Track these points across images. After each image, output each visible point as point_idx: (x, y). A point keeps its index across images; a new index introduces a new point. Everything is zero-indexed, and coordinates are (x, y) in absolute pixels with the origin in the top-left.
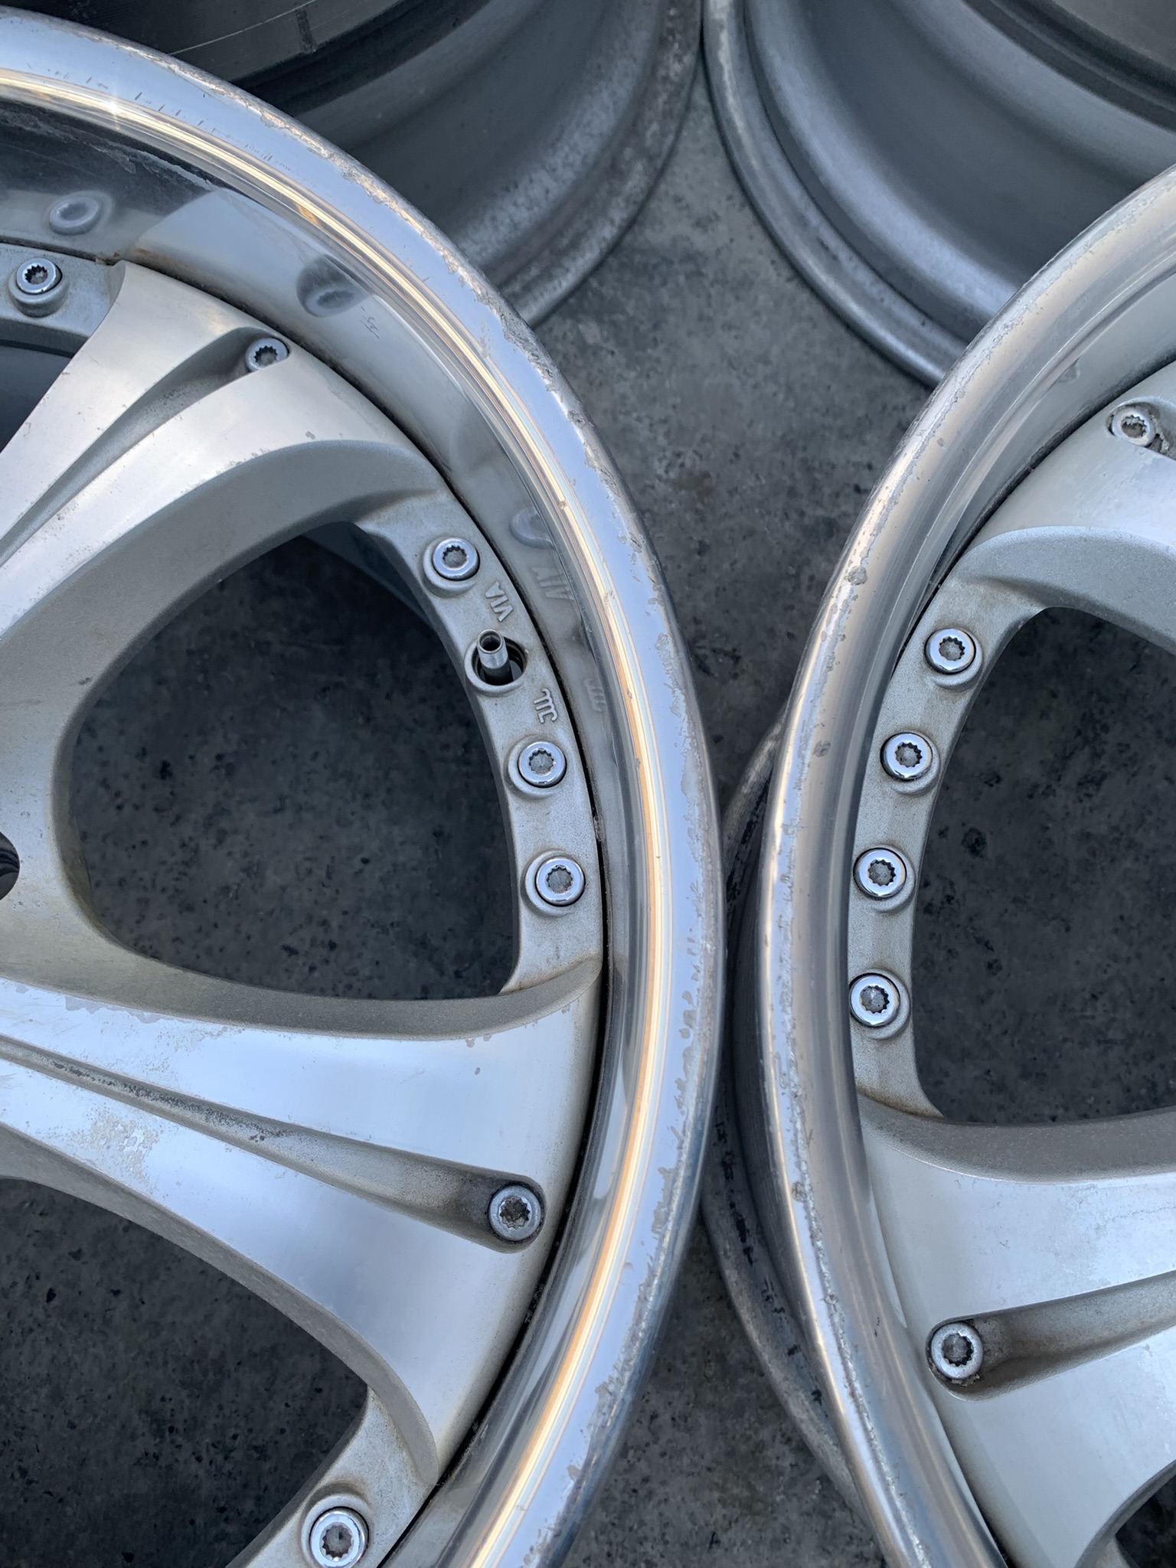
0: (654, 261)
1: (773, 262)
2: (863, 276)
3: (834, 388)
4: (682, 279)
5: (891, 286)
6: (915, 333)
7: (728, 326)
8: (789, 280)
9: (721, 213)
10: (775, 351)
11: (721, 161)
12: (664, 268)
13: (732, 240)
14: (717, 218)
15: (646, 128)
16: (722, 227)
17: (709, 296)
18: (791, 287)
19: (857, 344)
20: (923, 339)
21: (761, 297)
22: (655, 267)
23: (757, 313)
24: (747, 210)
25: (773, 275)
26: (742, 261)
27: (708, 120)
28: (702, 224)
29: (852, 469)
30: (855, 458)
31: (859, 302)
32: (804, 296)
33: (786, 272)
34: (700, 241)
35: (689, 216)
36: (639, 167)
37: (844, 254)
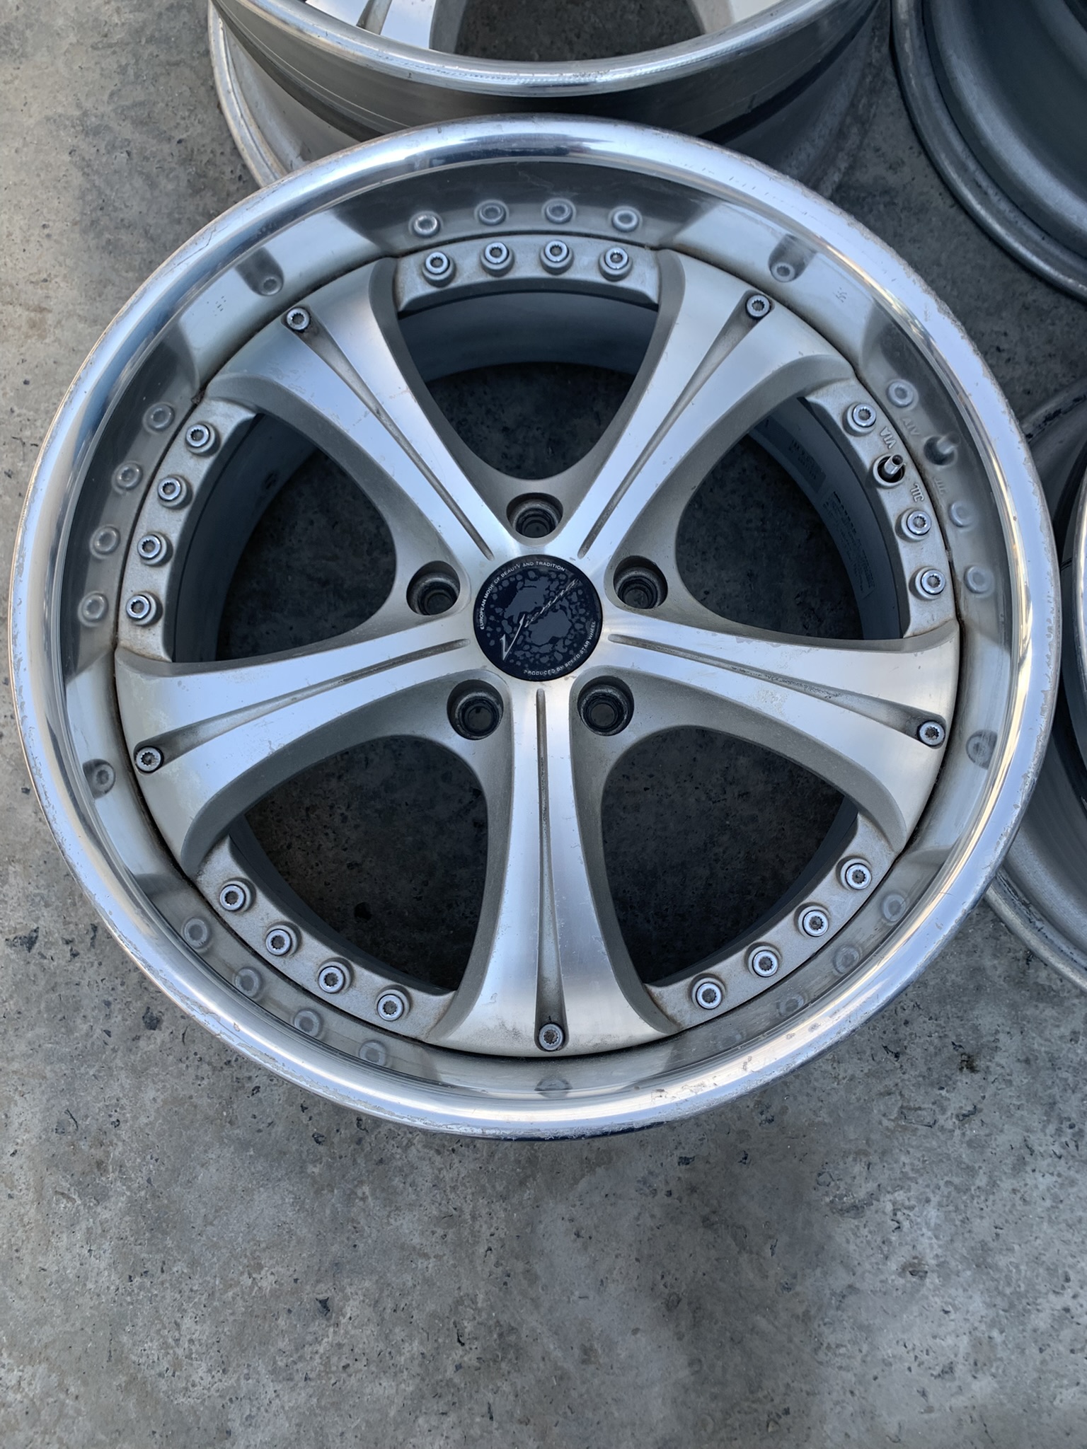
0: (863, 195)
1: (940, 194)
2: (1004, 206)
3: (982, 280)
4: (881, 207)
5: (1024, 214)
6: (1036, 244)
7: (913, 241)
8: (952, 207)
9: (905, 160)
10: (944, 256)
11: (904, 121)
12: (869, 200)
13: (913, 179)
14: (903, 162)
15: (859, 101)
16: (906, 169)
17: (901, 219)
18: (953, 211)
19: (996, 250)
20: (1043, 249)
21: (934, 219)
22: (864, 199)
23: (931, 231)
24: (923, 157)
25: (941, 203)
26: (921, 194)
27: (895, 92)
28: (892, 168)
29: (994, 336)
30: (996, 329)
31: (1001, 224)
32: (962, 218)
33: (949, 201)
34: (892, 179)
35: (885, 162)
36: (855, 130)
37: (991, 191)
